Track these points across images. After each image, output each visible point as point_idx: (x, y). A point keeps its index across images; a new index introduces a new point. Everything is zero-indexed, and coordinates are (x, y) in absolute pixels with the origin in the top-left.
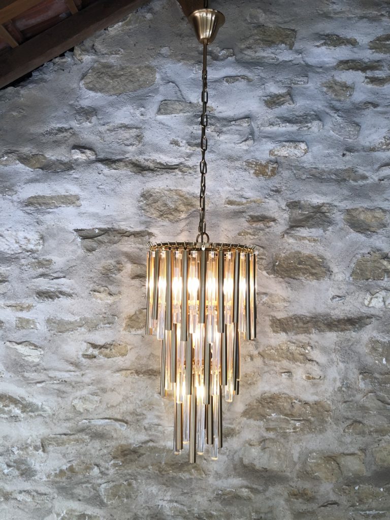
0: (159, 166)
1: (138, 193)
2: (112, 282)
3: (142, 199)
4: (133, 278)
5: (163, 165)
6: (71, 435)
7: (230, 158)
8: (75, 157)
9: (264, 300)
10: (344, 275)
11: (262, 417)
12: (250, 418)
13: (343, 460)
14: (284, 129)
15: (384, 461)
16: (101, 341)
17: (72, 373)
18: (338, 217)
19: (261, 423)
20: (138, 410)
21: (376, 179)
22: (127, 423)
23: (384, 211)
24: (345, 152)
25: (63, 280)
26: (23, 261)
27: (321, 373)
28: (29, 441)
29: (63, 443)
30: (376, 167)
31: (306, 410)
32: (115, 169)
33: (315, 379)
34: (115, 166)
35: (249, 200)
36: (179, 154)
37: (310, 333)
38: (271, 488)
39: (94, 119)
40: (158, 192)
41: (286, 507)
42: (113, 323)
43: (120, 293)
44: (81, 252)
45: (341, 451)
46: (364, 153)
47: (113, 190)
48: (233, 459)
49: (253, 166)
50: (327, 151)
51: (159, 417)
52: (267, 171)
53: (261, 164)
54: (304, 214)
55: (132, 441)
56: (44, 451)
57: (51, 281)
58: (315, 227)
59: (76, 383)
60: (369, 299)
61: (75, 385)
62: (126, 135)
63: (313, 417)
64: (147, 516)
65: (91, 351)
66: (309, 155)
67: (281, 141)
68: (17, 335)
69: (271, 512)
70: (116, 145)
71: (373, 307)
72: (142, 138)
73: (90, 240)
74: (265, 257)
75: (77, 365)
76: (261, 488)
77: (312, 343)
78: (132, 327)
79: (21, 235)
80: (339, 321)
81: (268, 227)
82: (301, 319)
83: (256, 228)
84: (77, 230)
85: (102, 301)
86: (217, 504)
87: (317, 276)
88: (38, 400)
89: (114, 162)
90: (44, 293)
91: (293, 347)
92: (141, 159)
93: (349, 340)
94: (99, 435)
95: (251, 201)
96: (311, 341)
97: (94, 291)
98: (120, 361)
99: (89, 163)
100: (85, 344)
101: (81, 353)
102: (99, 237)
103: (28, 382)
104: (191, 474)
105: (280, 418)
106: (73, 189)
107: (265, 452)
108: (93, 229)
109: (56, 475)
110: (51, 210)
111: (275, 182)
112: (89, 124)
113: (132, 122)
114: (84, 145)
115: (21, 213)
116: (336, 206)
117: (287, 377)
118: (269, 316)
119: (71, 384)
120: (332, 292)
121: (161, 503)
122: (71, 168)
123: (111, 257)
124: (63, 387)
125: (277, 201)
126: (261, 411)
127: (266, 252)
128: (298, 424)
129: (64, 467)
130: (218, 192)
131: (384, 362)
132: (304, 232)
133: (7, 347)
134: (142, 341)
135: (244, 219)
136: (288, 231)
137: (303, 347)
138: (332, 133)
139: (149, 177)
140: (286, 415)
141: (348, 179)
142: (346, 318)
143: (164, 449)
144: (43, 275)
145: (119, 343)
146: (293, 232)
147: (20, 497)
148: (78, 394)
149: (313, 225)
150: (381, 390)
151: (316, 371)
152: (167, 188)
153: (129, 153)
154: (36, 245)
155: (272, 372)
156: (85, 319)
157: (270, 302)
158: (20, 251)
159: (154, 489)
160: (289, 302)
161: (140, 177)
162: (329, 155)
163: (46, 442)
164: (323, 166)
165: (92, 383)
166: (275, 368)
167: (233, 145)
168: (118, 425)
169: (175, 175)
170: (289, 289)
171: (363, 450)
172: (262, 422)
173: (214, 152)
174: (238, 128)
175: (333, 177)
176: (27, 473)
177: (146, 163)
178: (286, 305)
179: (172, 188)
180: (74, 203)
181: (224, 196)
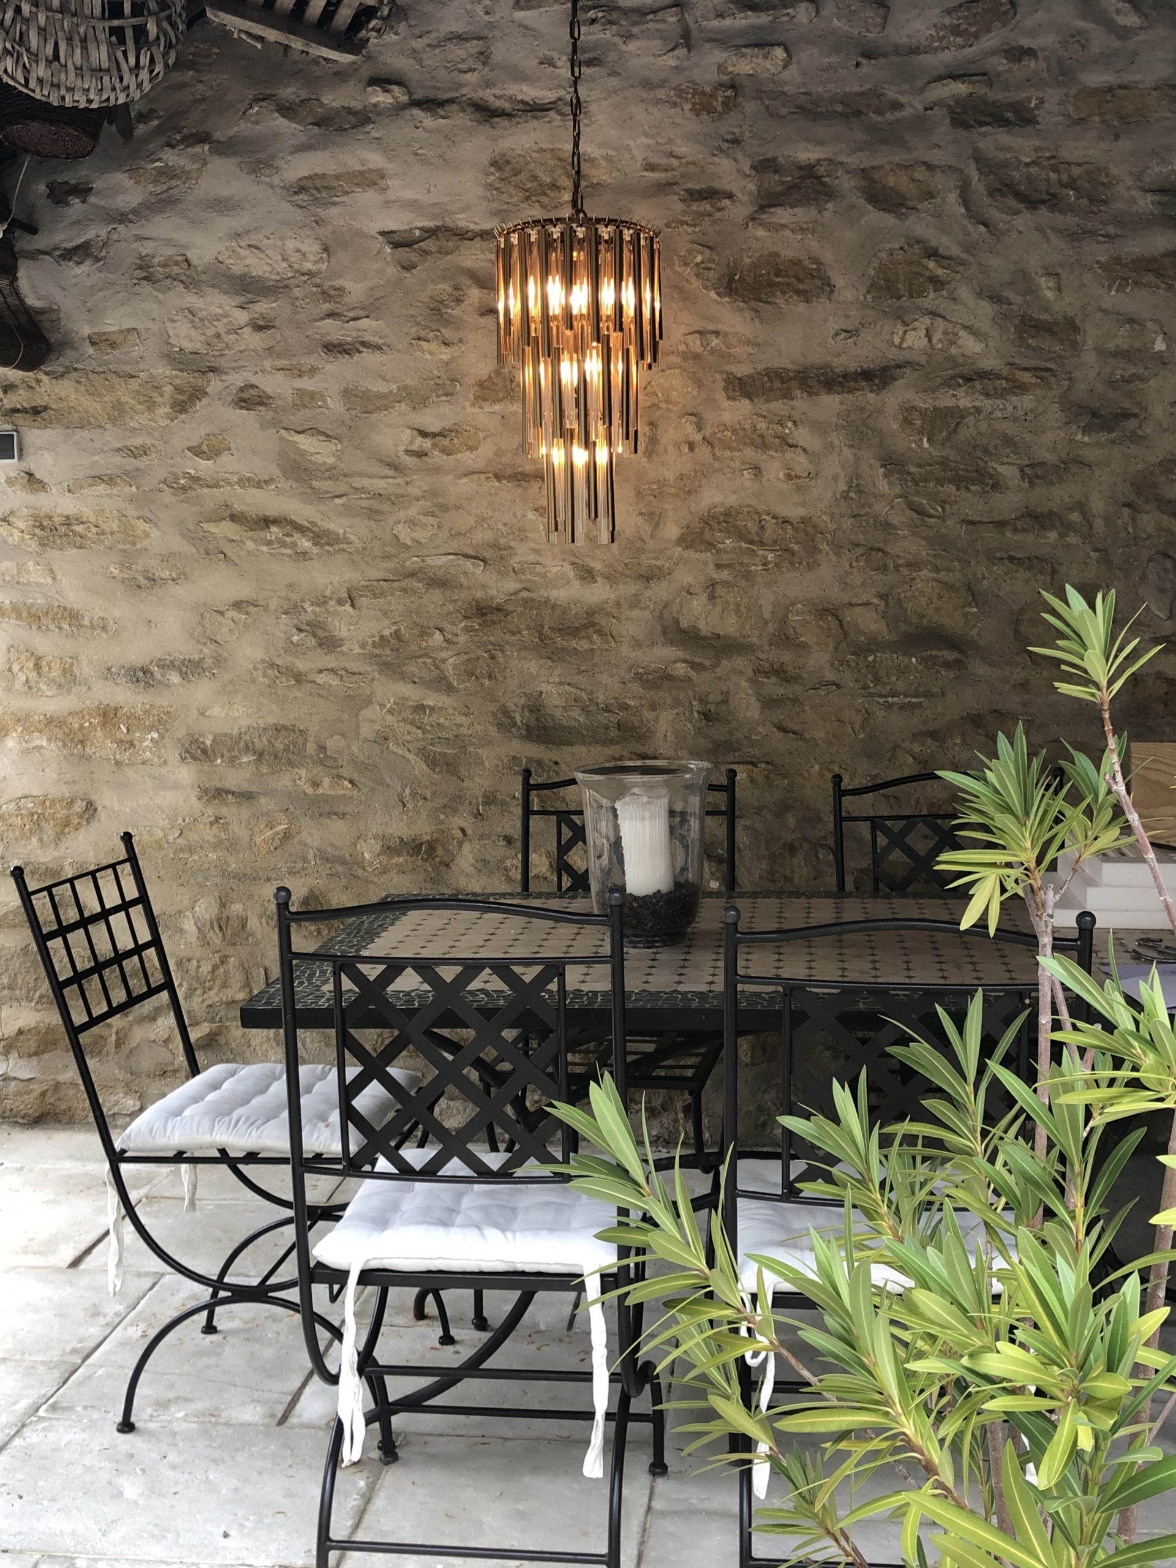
0: (520, 107)
1: (485, 159)
2: (448, 322)
3: (492, 169)
4: (482, 315)
5: (529, 104)
6: (393, 581)
7: (648, 84)
8: (374, 100)
9: (713, 345)
10: (855, 292)
11: (710, 545)
12: (687, 548)
13: (848, 616)
14: (744, 22)
15: (923, 616)
16: (435, 427)
17: (390, 481)
18: (846, 183)
19: (708, 556)
20: (502, 541)
21: (920, 107)
22: (484, 561)
23: (930, 167)
24: (860, 59)
25: (364, 323)
26: (297, 292)
27: (811, 468)
28: (328, 593)
29: (383, 594)
30: (919, 84)
31: (786, 533)
32: (444, 118)
33: (800, 477)
34: (443, 113)
35: (684, 161)
36: (556, 82)
37: (792, 399)
38: (724, 662)
39: (402, 27)
40: (519, 155)
41: (750, 692)
42: (452, 395)
43: (461, 341)
44: (392, 271)
45: (846, 600)
46: (898, 59)
47: (441, 156)
48: (661, 617)
49: (689, 96)
50: (827, 60)
51: (536, 551)
52: (715, 103)
53: (703, 93)
54: (784, 183)
55: (495, 593)
56: (353, 606)
57: (346, 325)
58: (802, 206)
59: (398, 496)
60: (900, 333)
61: (397, 500)
62: (459, 52)
63: (797, 543)
64: (524, 707)
65: (420, 443)
66: (793, 69)
67: (737, 47)
68: (296, 419)
69: (726, 702)
70: (443, 72)
71: (909, 348)
72: (488, 57)
73: (407, 249)
74: (714, 266)
75: (396, 467)
76: (707, 663)
77: (797, 417)
78: (486, 400)
79: (291, 245)
80: (846, 376)
81: (719, 210)
82: (778, 375)
83: (696, 212)
84: (383, 233)
85: (434, 354)
86: (636, 688)
87: (806, 296)
88: (336, 526)
89: (442, 104)
90: (335, 346)
91: (762, 425)
92: (488, 95)
93: (863, 409)
94: (439, 582)
95: (688, 163)
96: (793, 413)
97: (419, 339)
98: (466, 458)
99: (399, 109)
100: (409, 431)
101: (402, 448)
102: (422, 244)
103: (319, 497)
104: (592, 642)
105: (740, 548)
106: (375, 159)
107: (714, 604)
108: (411, 229)
109: (374, 644)
110: (337, 199)
111: (731, 124)
112: (394, 37)
113: (470, 27)
114: (387, 76)
115: (286, 206)
116: (842, 164)
117: (752, 476)
118: (721, 372)
119: (390, 500)
120: (833, 325)
121: (544, 688)
122: (367, 121)
123: (444, 278)
124: (375, 504)
125: (735, 160)
126: (707, 535)
127: (715, 257)
128: (770, 556)
129: (387, 632)
130: (628, 148)
131: (926, 445)
132: (783, 215)
133: (282, 439)
134: (503, 425)
135: (676, 197)
136: (755, 216)
137: (779, 423)
138: (836, 22)
139: (504, 128)
140: (752, 542)
141: (865, 111)
142: (859, 370)
143: (546, 603)
144: (331, 315)
145: (464, 427)
146: (763, 216)
147: (321, 679)
148: (402, 514)
149: (800, 201)
150: (917, 493)
151: (801, 463)
152: (536, 147)
153: (466, 85)
154: (315, 262)
155: (726, 471)
156: (406, 387)
157: (724, 349)
158: (290, 275)
159: (532, 666)
160: (758, 345)
161: (487, 129)
162: (830, 68)
163: (355, 594)
164: (821, 89)
165: (423, 497)
166: (731, 463)
167: (651, 59)
168: (468, 564)
169: (550, 122)
170: (757, 321)
171: (883, 597)
172: (708, 554)
173: (618, 74)
174: (659, 26)
175: (839, 108)
176: (329, 644)
177: (499, 104)
178: (751, 351)
179: (545, 146)
180: (375, 184)
181: (639, 155)
